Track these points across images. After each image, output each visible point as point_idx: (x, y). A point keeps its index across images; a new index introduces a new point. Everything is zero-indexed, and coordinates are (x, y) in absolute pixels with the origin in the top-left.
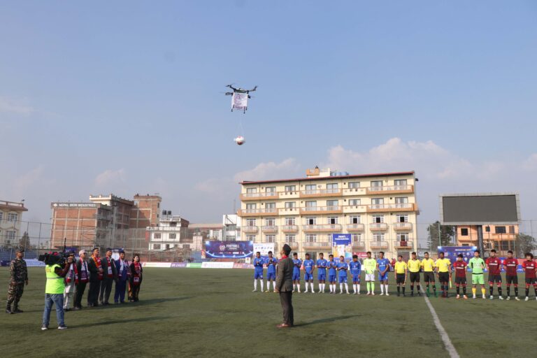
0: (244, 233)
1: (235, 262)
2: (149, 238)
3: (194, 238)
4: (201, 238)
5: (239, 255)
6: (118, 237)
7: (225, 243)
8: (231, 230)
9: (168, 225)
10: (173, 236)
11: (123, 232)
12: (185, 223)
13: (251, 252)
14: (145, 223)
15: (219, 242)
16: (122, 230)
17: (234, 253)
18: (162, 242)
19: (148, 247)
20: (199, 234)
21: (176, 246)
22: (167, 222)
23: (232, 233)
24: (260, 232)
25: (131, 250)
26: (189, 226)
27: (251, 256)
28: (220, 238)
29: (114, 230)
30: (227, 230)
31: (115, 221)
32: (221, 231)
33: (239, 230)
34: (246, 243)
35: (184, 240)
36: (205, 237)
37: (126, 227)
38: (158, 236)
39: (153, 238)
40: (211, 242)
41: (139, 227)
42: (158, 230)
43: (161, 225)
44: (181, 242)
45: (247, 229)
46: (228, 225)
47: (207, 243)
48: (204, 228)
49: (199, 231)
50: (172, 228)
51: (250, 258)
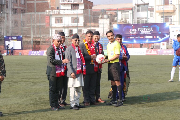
0: (158, 14)
1: (148, 48)
2: (49, 24)
3: (100, 21)
4: (108, 21)
5: (153, 39)
6: (16, 23)
7: (136, 26)
8: (142, 11)
9: (70, 7)
10: (75, 20)
11: (20, 17)
12: (88, 5)
13: (167, 36)
14: (43, 7)
15: (129, 25)
16: (19, 14)
17: (146, 37)
18: (64, 27)
19: (49, 34)
20: (105, 16)
21: (80, 31)
22: (68, 4)
23: (143, 15)
24: (177, 12)
25: (30, 37)
26: (94, 8)
27: (167, 40)
28: (130, 21)
29: (10, 15)
30: (138, 11)
31: (10, 5)
32: (131, 12)
33: (152, 10)
34: (161, 25)
35: (89, 24)
36: (112, 21)
37: (23, 11)
38: (59, 20)
39: (53, 23)
40: (120, 26)
41: (37, 11)
42: (59, 14)
43: (62, 7)
44: (85, 26)
45: (161, 8)
46: (138, 5)
47: (115, 27)
48: (110, 10)
49: (105, 13)
50: (75, 11)
51: (165, 43)
